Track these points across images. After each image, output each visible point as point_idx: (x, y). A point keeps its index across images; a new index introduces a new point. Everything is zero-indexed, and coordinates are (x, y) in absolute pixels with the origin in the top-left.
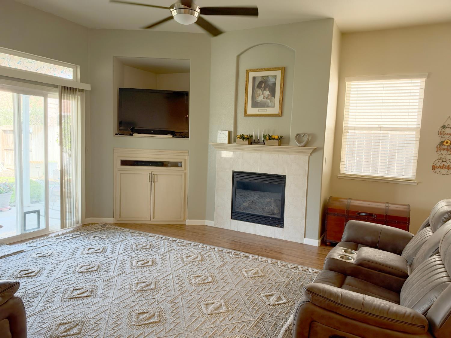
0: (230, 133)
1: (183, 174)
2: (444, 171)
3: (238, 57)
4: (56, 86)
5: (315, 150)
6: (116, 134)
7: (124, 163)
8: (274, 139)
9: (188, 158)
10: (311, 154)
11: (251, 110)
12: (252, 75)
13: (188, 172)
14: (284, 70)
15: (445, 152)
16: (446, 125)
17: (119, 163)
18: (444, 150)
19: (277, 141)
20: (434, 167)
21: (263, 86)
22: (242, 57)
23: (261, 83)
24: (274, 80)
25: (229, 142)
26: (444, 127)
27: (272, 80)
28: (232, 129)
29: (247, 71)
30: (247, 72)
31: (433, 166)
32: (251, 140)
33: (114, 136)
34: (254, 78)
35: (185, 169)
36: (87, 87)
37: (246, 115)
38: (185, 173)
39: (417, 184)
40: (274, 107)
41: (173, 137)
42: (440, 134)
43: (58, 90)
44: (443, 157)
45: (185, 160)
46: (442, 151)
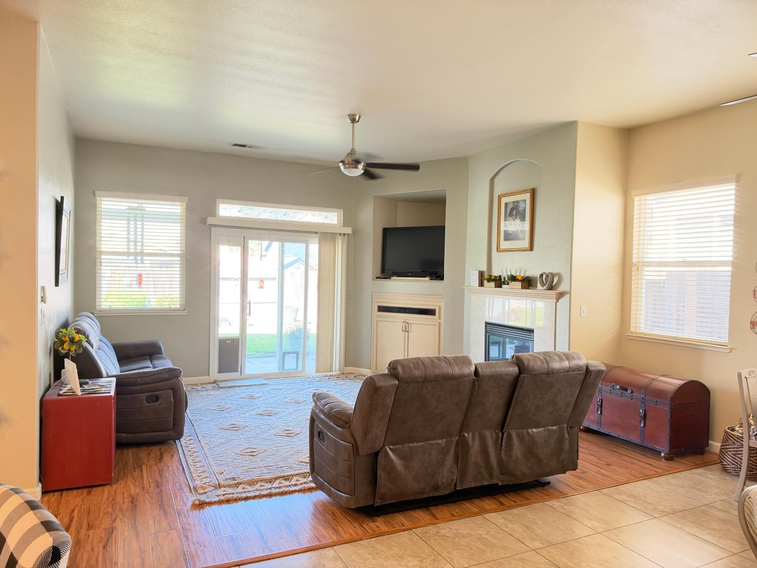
0: (481, 274)
1: (437, 324)
3: (492, 180)
4: (317, 233)
5: (561, 295)
6: (377, 278)
7: (382, 309)
8: (518, 280)
9: (443, 305)
10: (558, 300)
11: (504, 245)
12: (504, 200)
13: (442, 321)
14: (533, 192)
17: (376, 308)
19: (520, 283)
20: (753, 324)
21: (514, 213)
22: (496, 180)
23: (512, 209)
24: (524, 206)
25: (481, 284)
27: (522, 206)
28: (484, 268)
29: (499, 196)
30: (500, 198)
31: (751, 322)
32: (499, 282)
33: (373, 280)
34: (506, 204)
35: (440, 318)
36: (349, 230)
37: (498, 250)
38: (440, 323)
39: (729, 351)
40: (524, 239)
41: (431, 280)
43: (317, 236)
45: (440, 307)
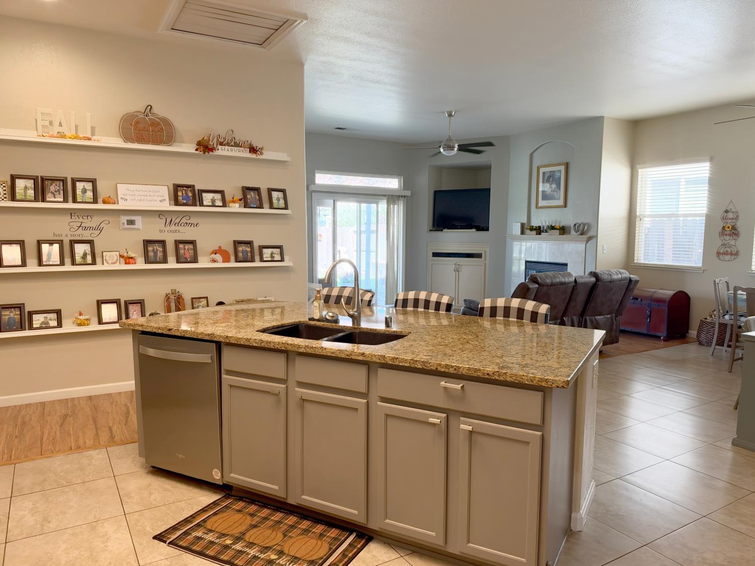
0: (523, 225)
1: (483, 265)
2: (728, 257)
3: (531, 155)
4: (385, 196)
5: (590, 238)
6: (430, 231)
7: (435, 255)
8: (557, 229)
9: (488, 250)
10: (587, 242)
11: (542, 203)
12: (542, 170)
13: (487, 262)
14: (567, 165)
15: (728, 237)
16: (728, 209)
17: (431, 254)
18: (726, 235)
19: (558, 231)
20: (718, 254)
21: (551, 180)
22: (535, 154)
23: (549, 177)
24: (559, 175)
25: (523, 233)
26: (727, 211)
27: (557, 174)
28: (525, 221)
29: (538, 167)
30: (538, 168)
31: (717, 252)
32: (539, 231)
33: (428, 232)
34: (544, 173)
35: (485, 260)
36: (408, 193)
37: (537, 207)
38: (485, 264)
39: (702, 272)
40: (559, 199)
41: (477, 231)
42: (723, 219)
43: (386, 198)
44: (726, 242)
45: (485, 252)
46: (725, 236)
